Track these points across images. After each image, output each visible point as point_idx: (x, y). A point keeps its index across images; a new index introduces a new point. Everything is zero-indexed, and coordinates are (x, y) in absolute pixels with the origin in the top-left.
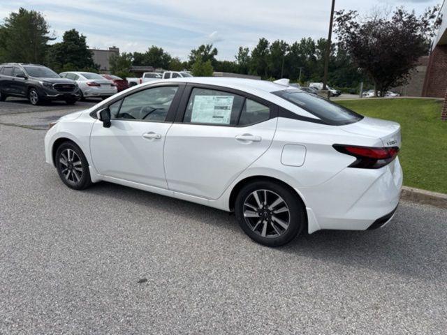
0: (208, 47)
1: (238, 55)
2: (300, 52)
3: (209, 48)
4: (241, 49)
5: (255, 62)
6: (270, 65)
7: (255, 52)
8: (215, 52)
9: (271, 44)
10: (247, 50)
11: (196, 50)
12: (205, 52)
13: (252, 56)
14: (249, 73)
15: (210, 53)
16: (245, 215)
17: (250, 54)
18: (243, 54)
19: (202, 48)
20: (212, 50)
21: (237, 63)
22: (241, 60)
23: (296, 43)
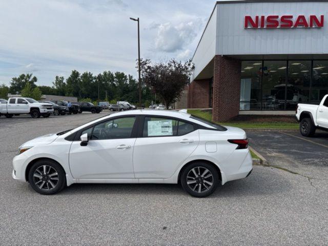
0: (28, 75)
1: (55, 82)
2: (104, 81)
3: (29, 77)
4: (57, 77)
5: (70, 87)
6: (83, 89)
7: (69, 80)
8: (35, 79)
9: (81, 75)
10: (63, 78)
11: (17, 78)
12: (26, 80)
13: (67, 82)
14: (66, 95)
15: (30, 80)
16: (188, 183)
17: (65, 81)
18: (59, 81)
19: (22, 77)
20: (32, 77)
21: (55, 88)
22: (58, 86)
23: (100, 74)
